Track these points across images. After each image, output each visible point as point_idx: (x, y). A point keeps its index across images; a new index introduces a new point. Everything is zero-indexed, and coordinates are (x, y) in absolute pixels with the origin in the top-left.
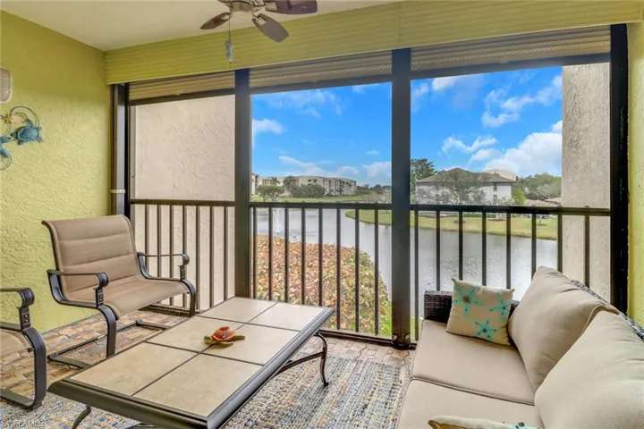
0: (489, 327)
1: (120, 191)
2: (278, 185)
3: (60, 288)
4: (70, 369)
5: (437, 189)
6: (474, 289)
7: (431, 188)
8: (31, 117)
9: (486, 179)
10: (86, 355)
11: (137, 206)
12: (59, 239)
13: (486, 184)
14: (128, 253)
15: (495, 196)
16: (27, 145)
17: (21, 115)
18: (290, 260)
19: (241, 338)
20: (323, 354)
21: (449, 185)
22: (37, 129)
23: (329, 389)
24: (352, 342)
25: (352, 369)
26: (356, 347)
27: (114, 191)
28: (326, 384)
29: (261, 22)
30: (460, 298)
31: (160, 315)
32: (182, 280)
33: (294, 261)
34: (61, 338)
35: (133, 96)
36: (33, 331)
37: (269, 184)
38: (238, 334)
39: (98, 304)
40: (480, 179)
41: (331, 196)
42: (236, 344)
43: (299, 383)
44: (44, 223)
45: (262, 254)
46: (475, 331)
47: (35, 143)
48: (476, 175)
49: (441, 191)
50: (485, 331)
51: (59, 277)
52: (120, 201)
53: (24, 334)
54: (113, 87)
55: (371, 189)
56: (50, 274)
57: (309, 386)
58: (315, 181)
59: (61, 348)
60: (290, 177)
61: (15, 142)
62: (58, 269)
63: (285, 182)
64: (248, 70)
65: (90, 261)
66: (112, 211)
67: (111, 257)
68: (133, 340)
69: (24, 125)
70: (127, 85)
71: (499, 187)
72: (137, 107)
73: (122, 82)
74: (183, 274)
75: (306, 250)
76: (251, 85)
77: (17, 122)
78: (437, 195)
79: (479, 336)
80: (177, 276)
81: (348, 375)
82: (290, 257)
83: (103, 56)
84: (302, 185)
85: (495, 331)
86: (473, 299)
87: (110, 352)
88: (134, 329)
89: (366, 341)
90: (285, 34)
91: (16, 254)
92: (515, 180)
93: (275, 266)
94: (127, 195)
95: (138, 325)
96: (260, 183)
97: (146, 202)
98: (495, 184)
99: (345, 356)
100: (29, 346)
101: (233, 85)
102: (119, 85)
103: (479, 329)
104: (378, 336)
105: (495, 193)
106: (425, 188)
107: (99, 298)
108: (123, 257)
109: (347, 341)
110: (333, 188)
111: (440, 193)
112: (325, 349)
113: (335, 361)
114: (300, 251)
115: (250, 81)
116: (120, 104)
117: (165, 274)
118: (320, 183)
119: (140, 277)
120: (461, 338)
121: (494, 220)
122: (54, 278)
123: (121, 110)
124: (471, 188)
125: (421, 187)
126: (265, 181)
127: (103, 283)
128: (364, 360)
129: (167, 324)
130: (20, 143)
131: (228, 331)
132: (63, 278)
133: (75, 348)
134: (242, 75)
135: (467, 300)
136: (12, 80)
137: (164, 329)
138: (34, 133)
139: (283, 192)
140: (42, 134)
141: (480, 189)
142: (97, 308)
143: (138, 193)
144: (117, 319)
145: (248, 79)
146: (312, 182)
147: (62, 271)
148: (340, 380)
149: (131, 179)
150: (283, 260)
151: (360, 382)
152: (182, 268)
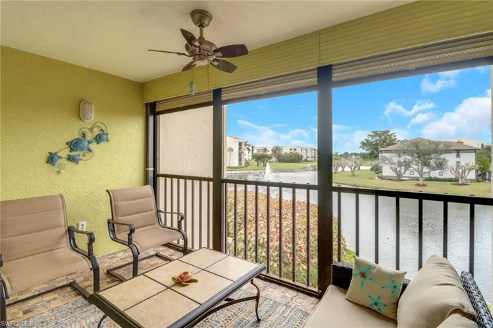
0: (380, 301)
1: (151, 169)
2: (268, 153)
3: (113, 231)
4: (117, 280)
5: (399, 156)
6: (369, 267)
7: (393, 155)
8: (104, 128)
9: (448, 147)
10: (126, 272)
11: (161, 178)
12: (114, 201)
13: (449, 151)
14: (151, 210)
15: (458, 162)
16: (102, 144)
17: (98, 127)
18: (271, 213)
19: (195, 281)
20: (257, 298)
21: (411, 153)
22: (107, 134)
23: (260, 325)
24: (288, 289)
25: (281, 311)
26: (290, 294)
27: (147, 169)
28: (259, 321)
29: (216, 63)
30: (358, 272)
31: (171, 250)
32: (179, 230)
33: (274, 212)
34: (117, 259)
35: (158, 109)
36: (94, 257)
37: (261, 153)
38: (194, 277)
39: (129, 243)
40: (441, 147)
41: (308, 161)
42: (191, 285)
43: (242, 315)
44: (107, 191)
45: (251, 206)
46: (368, 303)
47: (105, 143)
48: (437, 144)
49: (403, 158)
50: (376, 304)
51: (113, 225)
52: (151, 175)
53: (90, 259)
54: (147, 104)
55: (341, 155)
56: (109, 222)
57: (247, 319)
58: (295, 150)
59: (115, 266)
60: (276, 147)
61: (96, 143)
62: (113, 219)
63: (273, 150)
64: (221, 89)
65: (130, 215)
66: (146, 183)
67: (142, 212)
68: (152, 266)
69: (100, 132)
70: (155, 102)
71: (462, 155)
72: (161, 116)
73: (152, 101)
74: (179, 226)
75: (283, 205)
76: (223, 99)
77: (96, 131)
78: (399, 162)
79: (371, 307)
80: (175, 226)
81: (277, 315)
82: (270, 209)
83: (141, 87)
84: (285, 153)
85: (385, 305)
86: (368, 276)
87: (135, 274)
88: (155, 258)
89: (298, 291)
90: (235, 68)
91: (96, 208)
92: (480, 147)
93: (259, 215)
94: (154, 172)
95: (157, 255)
96: (255, 152)
97: (166, 176)
98: (458, 152)
99: (278, 300)
100: (91, 267)
101: (212, 100)
102: (151, 103)
103: (372, 302)
104: (308, 288)
105: (458, 160)
106: (387, 155)
107: (130, 240)
108: (149, 212)
109: (285, 288)
110: (310, 156)
111: (402, 159)
112: (258, 294)
113: (271, 302)
114: (278, 205)
115: (222, 95)
116: (151, 114)
117: (169, 225)
118: (299, 151)
119: (158, 226)
120: (355, 307)
121: (458, 184)
122: (111, 225)
123: (151, 119)
124: (433, 156)
125: (384, 154)
126: (258, 150)
127: (132, 231)
128: (293, 306)
129: (173, 257)
130: (98, 143)
131: (186, 276)
132: (115, 225)
133: (122, 267)
134: (217, 93)
135: (363, 275)
136: (93, 108)
137: (170, 261)
138: (105, 136)
139: (271, 158)
140: (109, 137)
141: (442, 156)
142: (128, 246)
143: (162, 170)
144: (139, 254)
145: (221, 94)
146: (293, 151)
147: (115, 220)
148: (270, 318)
149: (158, 161)
150: (266, 211)
151: (284, 323)
152: (179, 223)
